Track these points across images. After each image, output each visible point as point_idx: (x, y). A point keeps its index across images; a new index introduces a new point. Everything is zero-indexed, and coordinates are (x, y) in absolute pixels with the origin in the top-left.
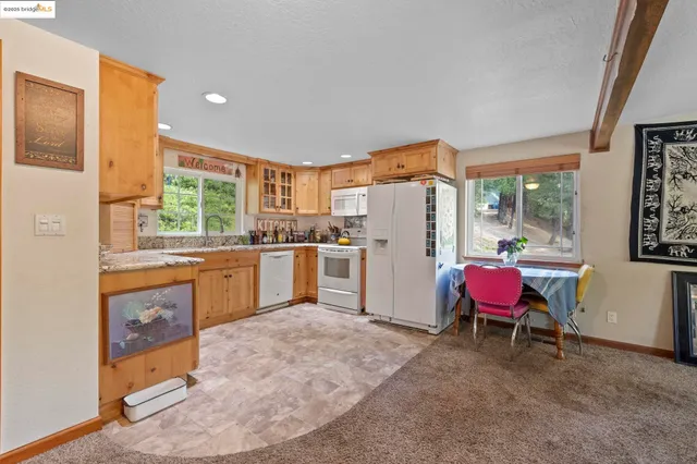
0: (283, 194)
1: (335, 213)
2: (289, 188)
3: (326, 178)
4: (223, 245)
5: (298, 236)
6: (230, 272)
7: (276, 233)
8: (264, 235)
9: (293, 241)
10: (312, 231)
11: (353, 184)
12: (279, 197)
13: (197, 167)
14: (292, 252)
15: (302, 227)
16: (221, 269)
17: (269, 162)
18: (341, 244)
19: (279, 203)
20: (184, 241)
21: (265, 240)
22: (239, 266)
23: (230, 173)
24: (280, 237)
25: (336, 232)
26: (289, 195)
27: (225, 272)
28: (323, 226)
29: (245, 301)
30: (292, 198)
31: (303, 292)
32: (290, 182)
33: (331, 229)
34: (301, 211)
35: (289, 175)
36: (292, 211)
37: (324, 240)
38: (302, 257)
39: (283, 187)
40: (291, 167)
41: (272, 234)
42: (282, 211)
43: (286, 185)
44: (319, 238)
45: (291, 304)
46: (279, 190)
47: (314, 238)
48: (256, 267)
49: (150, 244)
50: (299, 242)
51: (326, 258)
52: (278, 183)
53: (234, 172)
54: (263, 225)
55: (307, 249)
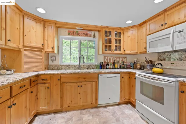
0: (116, 43)
1: (149, 50)
2: (120, 40)
3: (144, 29)
4: (87, 69)
5: (127, 65)
6: (81, 84)
7: (114, 64)
8: (108, 64)
9: (124, 68)
10: (135, 63)
11: (166, 26)
12: (113, 44)
13: (75, 35)
14: (119, 75)
15: (130, 60)
16: (77, 82)
17: (107, 27)
18: (154, 73)
19: (113, 48)
20: (70, 67)
21: (108, 67)
22: (86, 81)
23: (90, 36)
24: (116, 65)
25: (152, 64)
26: (120, 43)
27: (78, 84)
28: (142, 60)
29: (90, 100)
30: (122, 45)
31: (127, 98)
32: (120, 36)
33: (147, 62)
34: (126, 52)
35: (120, 33)
36: (122, 52)
37: (142, 68)
38: (126, 78)
39: (116, 40)
40: (121, 29)
41: (112, 64)
42: (115, 52)
43: (118, 38)
44: (139, 67)
45: (119, 104)
46: (113, 41)
47: (136, 67)
48: (97, 82)
49: (56, 68)
50: (127, 68)
51: (142, 83)
52: (113, 37)
53: (93, 35)
54: (107, 59)
55: (130, 73)
